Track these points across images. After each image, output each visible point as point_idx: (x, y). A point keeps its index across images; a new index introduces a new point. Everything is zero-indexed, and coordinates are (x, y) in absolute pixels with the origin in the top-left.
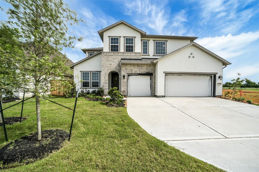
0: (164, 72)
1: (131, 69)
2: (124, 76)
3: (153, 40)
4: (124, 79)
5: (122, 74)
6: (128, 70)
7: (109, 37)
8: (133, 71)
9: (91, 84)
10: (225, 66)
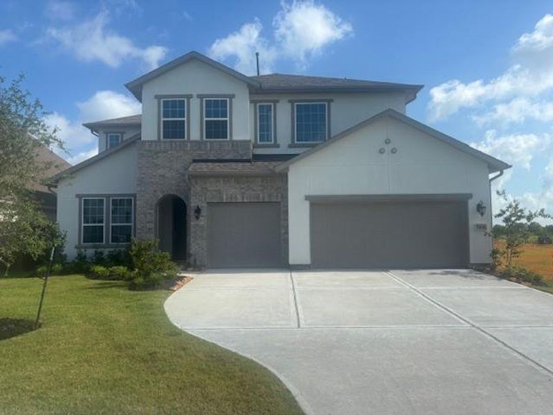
0: (307, 198)
1: (218, 188)
2: (198, 211)
3: (290, 101)
4: (197, 218)
5: (192, 205)
6: (209, 193)
7: (158, 97)
8: (225, 197)
9: (107, 235)
10: (498, 173)
